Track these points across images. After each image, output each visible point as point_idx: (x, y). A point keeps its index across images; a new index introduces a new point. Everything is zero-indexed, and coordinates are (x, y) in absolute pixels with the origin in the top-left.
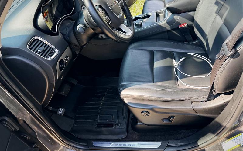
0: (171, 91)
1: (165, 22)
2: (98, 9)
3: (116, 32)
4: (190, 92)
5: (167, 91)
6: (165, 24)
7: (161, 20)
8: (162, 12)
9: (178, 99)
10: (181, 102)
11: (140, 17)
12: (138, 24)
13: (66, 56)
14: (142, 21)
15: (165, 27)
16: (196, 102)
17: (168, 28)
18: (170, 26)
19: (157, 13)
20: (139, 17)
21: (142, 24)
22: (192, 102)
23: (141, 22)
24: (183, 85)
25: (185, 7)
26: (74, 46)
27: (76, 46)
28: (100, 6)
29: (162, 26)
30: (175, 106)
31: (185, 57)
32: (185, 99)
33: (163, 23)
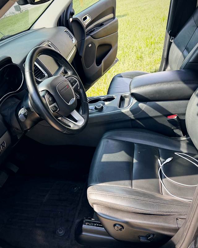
0: (153, 202)
1: (128, 110)
2: (44, 96)
3: (65, 120)
4: (176, 205)
5: (148, 201)
6: (128, 112)
7: (125, 106)
8: (128, 96)
9: (160, 213)
10: (164, 218)
11: (103, 98)
12: (98, 107)
13: (3, 143)
14: (104, 104)
15: (128, 115)
16: (182, 219)
17: (132, 117)
18: (133, 114)
19: (121, 97)
20: (101, 98)
21: (102, 107)
22: (177, 219)
23: (102, 105)
24: (167, 194)
25: (152, 96)
26: (16, 129)
27: (18, 129)
28: (47, 91)
29: (125, 113)
30: (156, 222)
31: (172, 158)
32: (168, 213)
33: (126, 110)
